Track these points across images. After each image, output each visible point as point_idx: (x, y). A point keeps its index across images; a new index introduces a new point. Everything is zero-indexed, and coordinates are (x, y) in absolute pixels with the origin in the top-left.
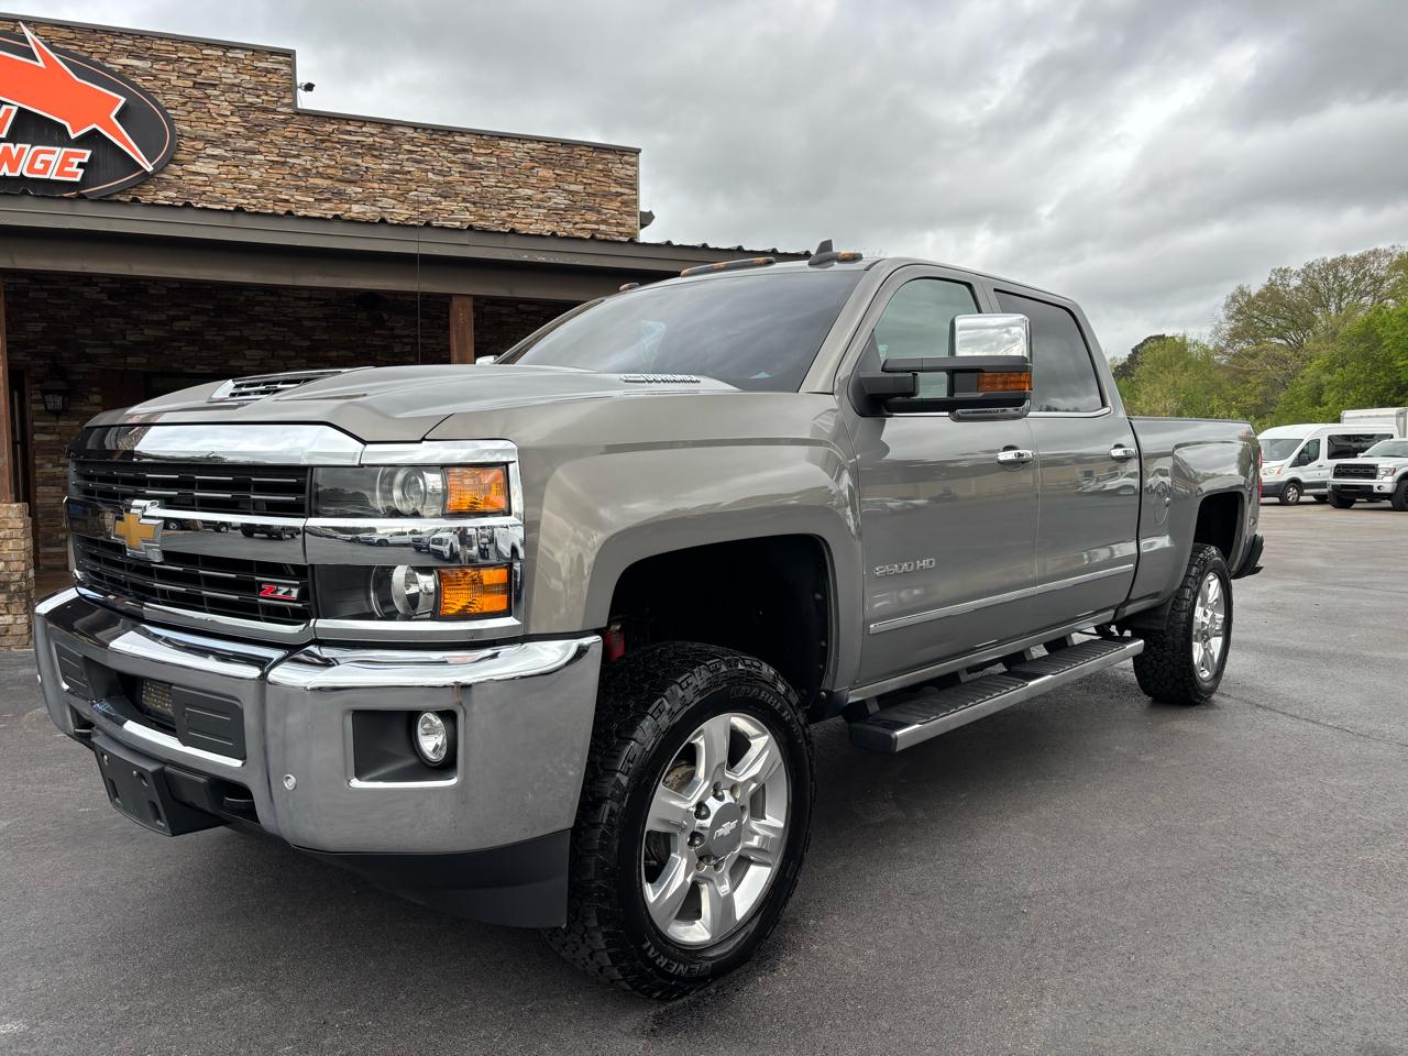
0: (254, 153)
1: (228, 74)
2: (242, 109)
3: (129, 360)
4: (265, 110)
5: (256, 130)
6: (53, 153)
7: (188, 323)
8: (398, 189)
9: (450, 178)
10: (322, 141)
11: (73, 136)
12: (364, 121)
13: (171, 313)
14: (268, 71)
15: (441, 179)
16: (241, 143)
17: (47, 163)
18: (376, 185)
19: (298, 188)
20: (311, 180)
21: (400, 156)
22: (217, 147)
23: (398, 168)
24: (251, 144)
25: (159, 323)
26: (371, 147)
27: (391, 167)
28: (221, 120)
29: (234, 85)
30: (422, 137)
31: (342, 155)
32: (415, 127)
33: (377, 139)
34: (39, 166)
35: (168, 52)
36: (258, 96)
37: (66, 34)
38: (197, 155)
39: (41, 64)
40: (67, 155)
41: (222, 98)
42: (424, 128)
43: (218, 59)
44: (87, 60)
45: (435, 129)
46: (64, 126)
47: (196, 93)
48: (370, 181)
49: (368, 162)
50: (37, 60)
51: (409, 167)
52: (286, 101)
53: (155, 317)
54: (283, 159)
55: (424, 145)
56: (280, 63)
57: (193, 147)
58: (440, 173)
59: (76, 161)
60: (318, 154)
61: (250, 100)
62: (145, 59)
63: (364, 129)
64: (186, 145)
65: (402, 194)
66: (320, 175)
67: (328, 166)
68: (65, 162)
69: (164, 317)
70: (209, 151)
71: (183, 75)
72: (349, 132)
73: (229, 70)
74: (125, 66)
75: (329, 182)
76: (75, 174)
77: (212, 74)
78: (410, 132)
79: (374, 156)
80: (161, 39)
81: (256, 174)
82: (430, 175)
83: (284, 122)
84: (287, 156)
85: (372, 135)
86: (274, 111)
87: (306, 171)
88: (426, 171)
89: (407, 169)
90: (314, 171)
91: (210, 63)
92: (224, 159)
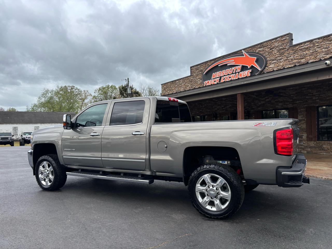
0: (281, 59)
1: (276, 44)
2: (279, 51)
3: (259, 108)
4: (284, 49)
5: (282, 54)
6: (246, 72)
7: (268, 99)
8: (314, 56)
9: (329, 49)
10: (296, 51)
11: (249, 68)
12: (305, 42)
13: (266, 98)
14: (284, 40)
15: (326, 50)
16: (279, 58)
17: (245, 74)
18: (308, 57)
19: (290, 64)
20: (293, 61)
21: (315, 48)
22: (274, 61)
23: (314, 51)
24: (281, 57)
25: (263, 100)
26: (307, 48)
27: (312, 51)
28: (275, 55)
29: (278, 46)
30: (321, 40)
31: (301, 53)
32: (319, 39)
33: (309, 46)
34: (244, 75)
35: (266, 44)
36: (282, 46)
37: (250, 49)
38: (270, 64)
39: (245, 56)
40: (248, 71)
41: (275, 50)
42: (321, 38)
43: (275, 42)
44: (253, 52)
45: (324, 37)
46: (247, 66)
47: (271, 51)
48: (307, 57)
49: (307, 52)
50: (244, 56)
51: (317, 49)
52: (288, 45)
53: (263, 99)
54: (287, 59)
55: (321, 42)
56: (286, 37)
57: (270, 62)
58: (326, 48)
59: (249, 72)
60: (295, 54)
61: (280, 48)
62: (262, 48)
63: (305, 44)
64: (268, 62)
65: (315, 57)
66: (295, 59)
67: (297, 57)
68: (248, 73)
69: (264, 99)
70: (273, 62)
71: (268, 48)
72: (302, 47)
73: (277, 43)
74: (259, 51)
75: (297, 60)
76: (249, 75)
77: (273, 46)
78: (317, 40)
79: (308, 50)
80: (265, 42)
81: (281, 64)
82: (323, 50)
83: (288, 50)
84: (288, 57)
85: (308, 45)
86: (286, 48)
87: (292, 59)
88: (322, 49)
89: (316, 50)
90: (294, 59)
91: (273, 43)
92: (275, 63)
